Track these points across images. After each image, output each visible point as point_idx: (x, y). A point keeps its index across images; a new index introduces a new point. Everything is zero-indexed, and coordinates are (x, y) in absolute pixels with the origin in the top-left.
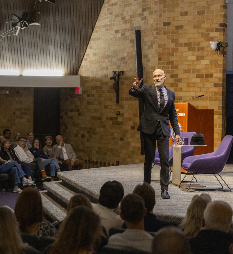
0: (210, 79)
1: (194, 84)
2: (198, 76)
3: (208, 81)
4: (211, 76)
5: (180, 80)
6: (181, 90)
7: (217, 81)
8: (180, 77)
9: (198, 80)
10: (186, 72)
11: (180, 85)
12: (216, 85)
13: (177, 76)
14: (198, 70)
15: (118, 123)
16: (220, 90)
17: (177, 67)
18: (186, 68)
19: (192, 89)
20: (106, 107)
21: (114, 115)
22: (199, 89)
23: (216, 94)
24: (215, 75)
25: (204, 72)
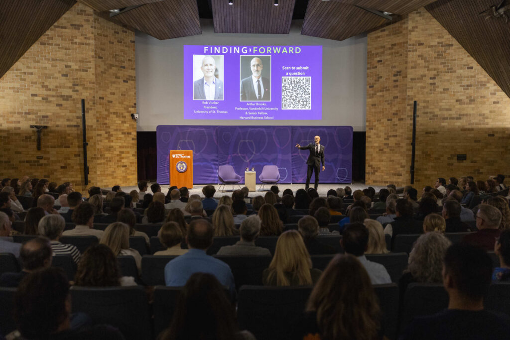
0: (130, 135)
1: (121, 138)
2: (123, 133)
3: (128, 137)
4: (130, 134)
5: (112, 135)
6: (112, 141)
7: (133, 137)
8: (111, 133)
9: (123, 136)
10: (116, 130)
11: (112, 138)
12: (133, 139)
13: (109, 132)
14: (123, 130)
15: (41, 165)
16: (135, 142)
17: (109, 127)
18: (115, 128)
19: (119, 141)
20: (17, 153)
21: (35, 159)
22: (123, 141)
23: (133, 144)
24: (132, 133)
25: (126, 131)
